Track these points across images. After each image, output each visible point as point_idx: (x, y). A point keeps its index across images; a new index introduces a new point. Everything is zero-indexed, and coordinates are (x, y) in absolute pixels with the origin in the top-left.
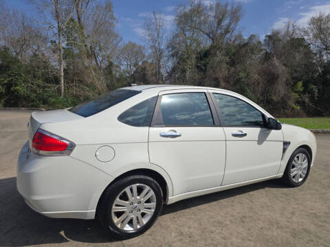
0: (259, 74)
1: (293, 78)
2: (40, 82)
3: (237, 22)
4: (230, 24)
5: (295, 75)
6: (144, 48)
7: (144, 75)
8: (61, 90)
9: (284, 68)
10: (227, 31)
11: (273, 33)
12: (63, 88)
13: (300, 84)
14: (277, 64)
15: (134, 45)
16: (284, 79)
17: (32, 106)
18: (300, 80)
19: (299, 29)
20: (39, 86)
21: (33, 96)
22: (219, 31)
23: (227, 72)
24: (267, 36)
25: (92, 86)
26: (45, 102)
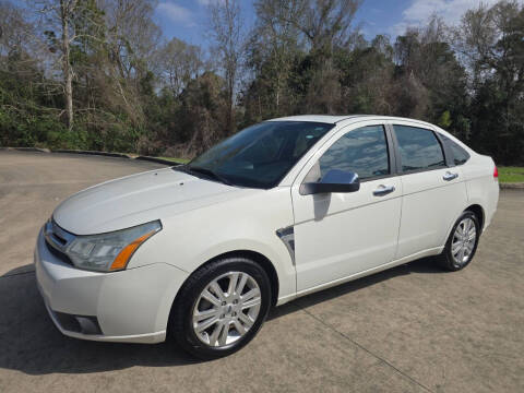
0: (388, 99)
1: (436, 106)
2: (32, 104)
3: (353, 12)
4: (341, 15)
5: (440, 101)
6: (199, 50)
7: (207, 95)
8: (68, 119)
9: (424, 89)
10: (336, 27)
11: (408, 33)
12: (71, 114)
13: (447, 115)
14: (415, 84)
15: (182, 45)
16: (424, 108)
17: (21, 144)
18: (445, 110)
19: (447, 29)
20: (29, 110)
21: (21, 127)
22: (324, 27)
23: (340, 95)
24: (400, 38)
25: (120, 112)
26: (42, 138)
